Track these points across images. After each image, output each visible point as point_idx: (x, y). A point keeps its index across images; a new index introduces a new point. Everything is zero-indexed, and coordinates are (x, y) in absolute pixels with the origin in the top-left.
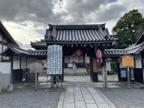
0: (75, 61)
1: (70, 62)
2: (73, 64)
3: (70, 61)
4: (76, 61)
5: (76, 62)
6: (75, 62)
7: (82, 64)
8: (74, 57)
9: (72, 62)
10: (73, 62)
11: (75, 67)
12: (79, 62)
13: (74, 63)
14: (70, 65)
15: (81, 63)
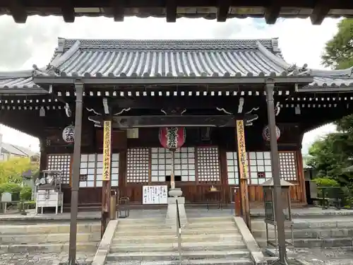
0: (178, 173)
1: (154, 179)
2: (169, 188)
3: (154, 173)
4: (185, 173)
5: (184, 179)
6: (178, 178)
7: (213, 189)
8: (173, 150)
9: (163, 179)
10: (168, 178)
11: (181, 207)
12: (196, 176)
13: (173, 183)
14: (151, 195)
15: (207, 185)
